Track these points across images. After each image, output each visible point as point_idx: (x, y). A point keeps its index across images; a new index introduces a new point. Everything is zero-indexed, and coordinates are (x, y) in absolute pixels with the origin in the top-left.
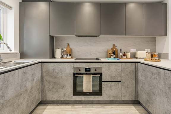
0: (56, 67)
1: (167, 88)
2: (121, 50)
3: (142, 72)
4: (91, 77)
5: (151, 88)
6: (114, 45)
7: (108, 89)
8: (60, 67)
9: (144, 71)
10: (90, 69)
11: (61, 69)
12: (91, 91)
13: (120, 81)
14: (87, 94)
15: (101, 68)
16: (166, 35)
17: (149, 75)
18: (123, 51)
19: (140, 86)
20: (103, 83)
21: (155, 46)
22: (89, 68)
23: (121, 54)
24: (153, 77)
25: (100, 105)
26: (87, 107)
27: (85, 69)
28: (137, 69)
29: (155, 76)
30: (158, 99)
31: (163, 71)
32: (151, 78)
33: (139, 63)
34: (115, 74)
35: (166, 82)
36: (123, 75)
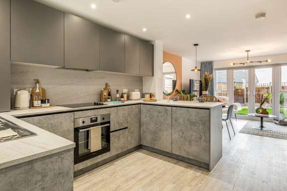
0: (44, 123)
1: (173, 121)
2: (117, 91)
3: (147, 113)
4: (100, 129)
5: (157, 126)
6: (106, 84)
7: (116, 140)
8: (52, 122)
9: (149, 111)
10: (97, 118)
11: (53, 125)
12: (101, 148)
13: (127, 128)
14: (94, 154)
15: (109, 115)
16: (153, 75)
17: (156, 114)
18: (120, 92)
19: (143, 128)
20: (111, 134)
21: (142, 86)
22: (95, 117)
23: (118, 96)
24: (160, 115)
25: (107, 165)
26: (94, 172)
27: (91, 119)
28: (140, 111)
29: (162, 114)
30: (165, 133)
31: (170, 108)
32: (157, 117)
33: (141, 105)
34: (123, 120)
35: (173, 116)
36: (129, 119)
